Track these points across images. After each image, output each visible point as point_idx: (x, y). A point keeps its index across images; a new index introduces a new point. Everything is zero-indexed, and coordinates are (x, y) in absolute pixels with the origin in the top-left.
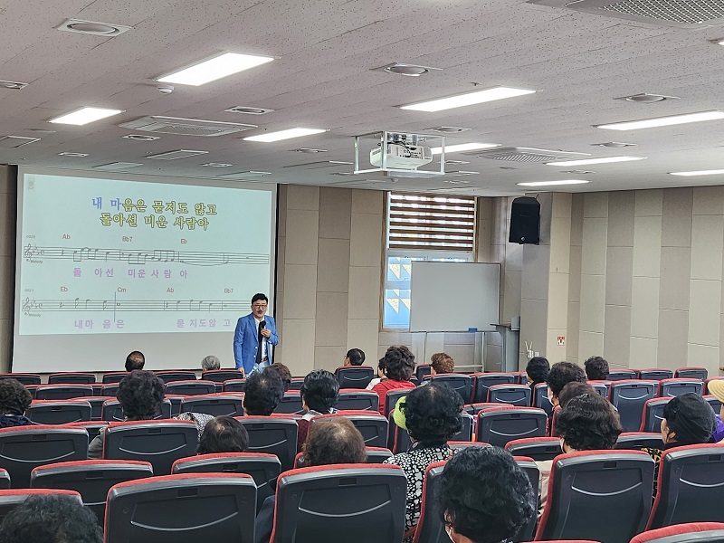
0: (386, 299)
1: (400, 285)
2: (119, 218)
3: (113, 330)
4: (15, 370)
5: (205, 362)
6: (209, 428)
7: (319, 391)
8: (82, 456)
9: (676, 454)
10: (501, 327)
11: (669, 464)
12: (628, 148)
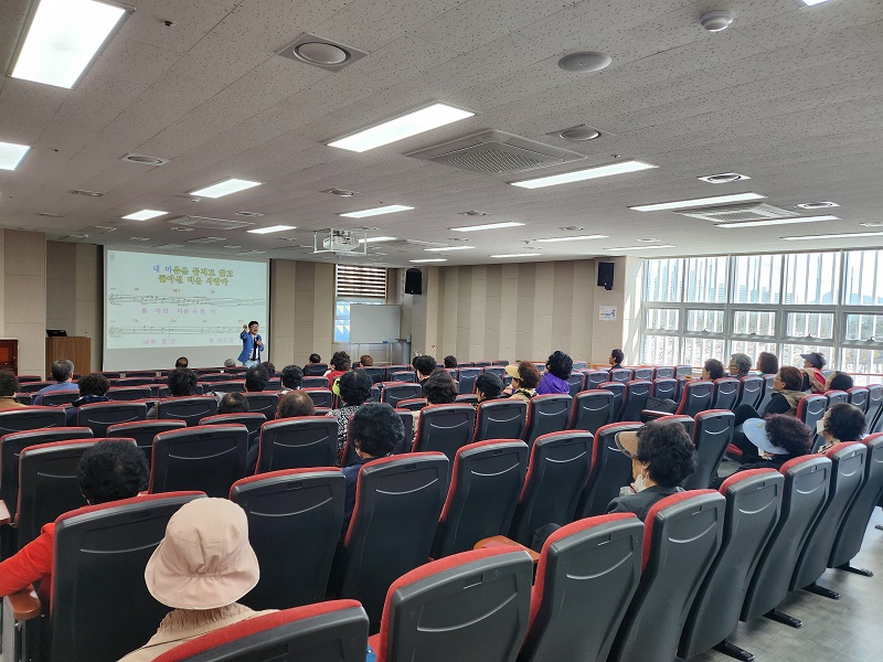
0: (336, 326)
1: (343, 318)
2: (171, 278)
3: (169, 345)
4: (106, 369)
5: (226, 363)
6: (225, 399)
7: (291, 376)
8: (143, 418)
9: (486, 404)
10: (401, 341)
11: (482, 410)
12: (467, 242)
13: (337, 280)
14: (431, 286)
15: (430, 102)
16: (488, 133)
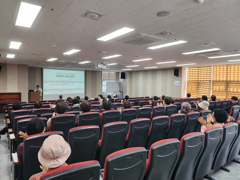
0: (103, 88)
12: (137, 64)
13: (103, 76)
14: (128, 76)
15: (122, 27)
16: (140, 35)
